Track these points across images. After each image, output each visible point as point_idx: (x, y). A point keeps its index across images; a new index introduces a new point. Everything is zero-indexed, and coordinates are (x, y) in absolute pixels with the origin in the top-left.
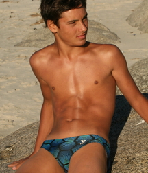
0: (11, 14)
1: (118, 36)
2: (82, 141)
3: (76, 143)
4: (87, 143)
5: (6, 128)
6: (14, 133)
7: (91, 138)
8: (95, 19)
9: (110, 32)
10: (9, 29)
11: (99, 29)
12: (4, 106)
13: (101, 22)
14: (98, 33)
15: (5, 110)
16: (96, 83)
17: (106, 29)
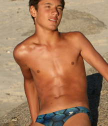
0: (18, 10)
1: (105, 23)
2: (70, 113)
3: (65, 115)
4: (74, 114)
5: (16, 102)
6: (19, 107)
7: (77, 109)
8: (86, 11)
9: (98, 20)
10: (17, 22)
11: (89, 19)
12: (14, 84)
13: (90, 13)
14: (88, 22)
15: (15, 88)
16: (73, 63)
17: (95, 18)
